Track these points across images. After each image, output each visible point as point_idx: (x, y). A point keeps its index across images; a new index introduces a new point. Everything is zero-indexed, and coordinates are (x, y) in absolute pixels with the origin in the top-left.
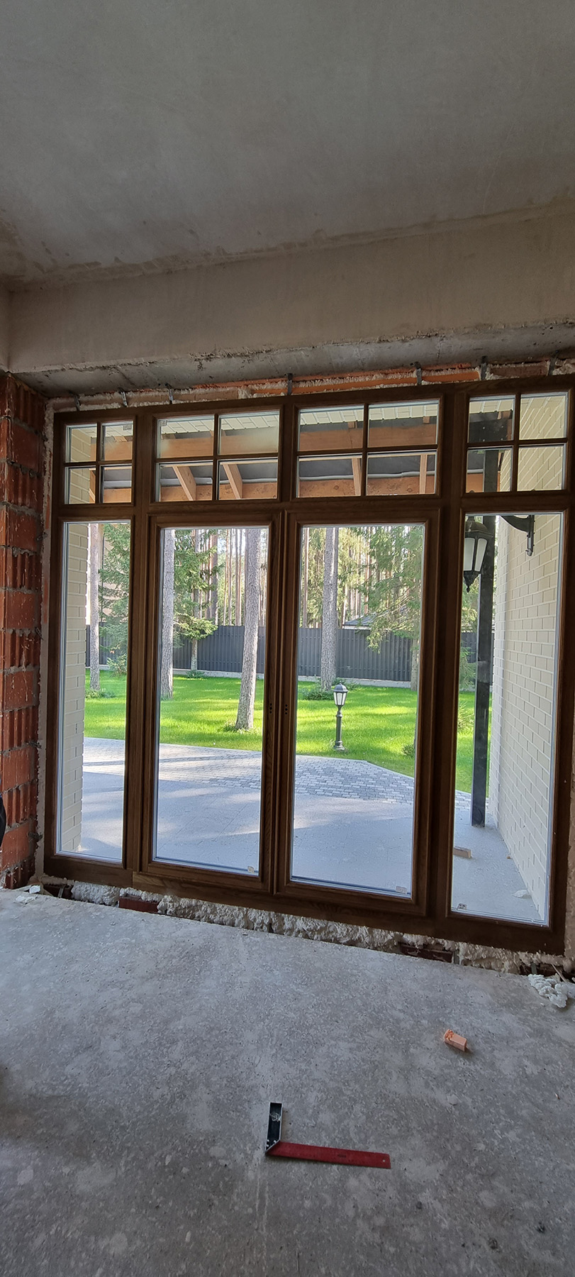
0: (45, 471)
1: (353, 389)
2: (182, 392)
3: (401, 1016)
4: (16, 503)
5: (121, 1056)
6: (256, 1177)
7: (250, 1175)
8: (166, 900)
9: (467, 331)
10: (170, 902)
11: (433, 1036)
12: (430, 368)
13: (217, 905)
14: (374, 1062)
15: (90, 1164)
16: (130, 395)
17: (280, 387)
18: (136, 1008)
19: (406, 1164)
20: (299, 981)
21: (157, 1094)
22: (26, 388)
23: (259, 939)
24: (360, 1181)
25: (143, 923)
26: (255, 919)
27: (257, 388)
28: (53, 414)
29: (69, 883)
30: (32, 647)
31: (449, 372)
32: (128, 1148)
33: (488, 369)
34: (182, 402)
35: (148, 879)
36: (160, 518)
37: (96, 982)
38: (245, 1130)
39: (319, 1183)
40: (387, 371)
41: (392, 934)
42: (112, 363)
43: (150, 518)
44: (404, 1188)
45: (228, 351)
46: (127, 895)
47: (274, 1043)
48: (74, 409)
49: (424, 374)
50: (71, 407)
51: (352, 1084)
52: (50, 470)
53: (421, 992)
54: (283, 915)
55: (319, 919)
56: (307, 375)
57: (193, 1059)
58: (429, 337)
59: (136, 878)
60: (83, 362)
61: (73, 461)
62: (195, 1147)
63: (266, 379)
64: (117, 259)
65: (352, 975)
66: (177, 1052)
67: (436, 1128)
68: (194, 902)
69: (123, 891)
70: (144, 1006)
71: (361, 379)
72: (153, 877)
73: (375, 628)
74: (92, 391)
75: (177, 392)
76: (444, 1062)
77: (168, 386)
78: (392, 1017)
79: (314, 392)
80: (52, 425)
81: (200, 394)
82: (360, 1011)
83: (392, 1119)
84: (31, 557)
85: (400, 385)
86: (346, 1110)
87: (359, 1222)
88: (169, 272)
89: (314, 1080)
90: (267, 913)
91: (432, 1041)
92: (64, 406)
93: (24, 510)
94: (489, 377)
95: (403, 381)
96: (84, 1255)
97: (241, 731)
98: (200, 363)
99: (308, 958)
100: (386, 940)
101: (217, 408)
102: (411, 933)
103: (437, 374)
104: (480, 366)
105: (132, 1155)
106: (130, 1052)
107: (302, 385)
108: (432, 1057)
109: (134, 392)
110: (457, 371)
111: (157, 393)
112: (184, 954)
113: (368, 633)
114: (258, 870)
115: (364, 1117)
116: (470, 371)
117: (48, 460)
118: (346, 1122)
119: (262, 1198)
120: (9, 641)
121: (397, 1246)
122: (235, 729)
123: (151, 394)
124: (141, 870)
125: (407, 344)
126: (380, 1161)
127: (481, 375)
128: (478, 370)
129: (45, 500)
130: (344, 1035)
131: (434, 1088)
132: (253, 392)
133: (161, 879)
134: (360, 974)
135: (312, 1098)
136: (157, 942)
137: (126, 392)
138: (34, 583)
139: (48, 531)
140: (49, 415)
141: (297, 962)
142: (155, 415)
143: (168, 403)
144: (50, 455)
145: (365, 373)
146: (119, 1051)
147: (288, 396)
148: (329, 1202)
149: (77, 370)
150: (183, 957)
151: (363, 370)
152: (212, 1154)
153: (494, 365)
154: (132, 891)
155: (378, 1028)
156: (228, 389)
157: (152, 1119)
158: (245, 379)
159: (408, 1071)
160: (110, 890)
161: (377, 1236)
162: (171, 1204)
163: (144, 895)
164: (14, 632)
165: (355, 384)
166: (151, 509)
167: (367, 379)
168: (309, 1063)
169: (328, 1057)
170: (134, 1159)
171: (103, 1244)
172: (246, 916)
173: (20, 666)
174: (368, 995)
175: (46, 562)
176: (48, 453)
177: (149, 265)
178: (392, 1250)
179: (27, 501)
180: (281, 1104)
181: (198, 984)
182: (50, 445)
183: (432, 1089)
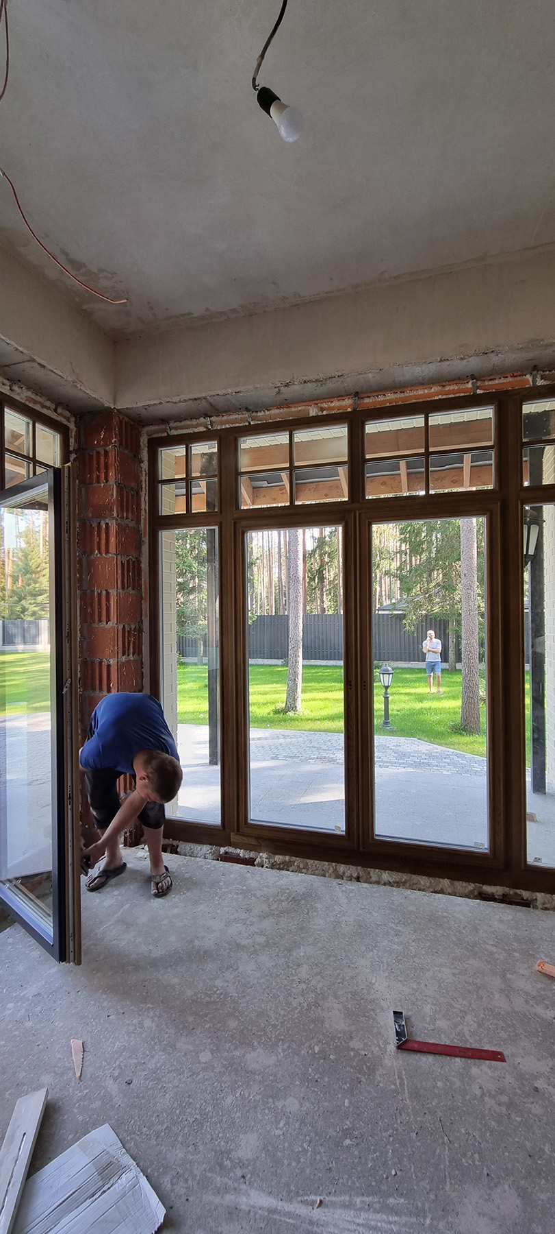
0: (142, 488)
1: (414, 401)
2: (259, 414)
3: (494, 949)
4: (122, 518)
5: (258, 974)
6: (393, 1063)
7: (387, 1062)
8: (263, 856)
9: (520, 346)
10: (267, 858)
11: (526, 965)
12: (484, 379)
13: (308, 861)
14: (476, 984)
15: (254, 1049)
16: (214, 419)
17: (347, 404)
18: (261, 939)
19: (518, 1060)
20: (396, 921)
21: (295, 1003)
22: (127, 420)
23: (353, 888)
24: (482, 1071)
25: (248, 874)
26: (344, 873)
27: (326, 406)
28: (147, 439)
29: (175, 843)
30: (137, 639)
31: (502, 381)
32: (282, 1040)
33: (538, 376)
34: (259, 422)
35: (244, 838)
36: (244, 523)
37: (222, 920)
38: (375, 1030)
39: (447, 1070)
40: (444, 384)
41: (473, 885)
42: (204, 395)
43: (235, 523)
44: (520, 1076)
45: (304, 378)
46: (226, 853)
47: (385, 967)
48: (165, 434)
49: (479, 384)
50: (163, 432)
51: (460, 1000)
52: (146, 487)
53: (510, 931)
54: (369, 869)
55: (404, 872)
56: (372, 392)
57: (319, 977)
58: (486, 353)
59: (234, 838)
60: (179, 396)
61: (164, 478)
62: (336, 1041)
63: (334, 398)
64: (207, 309)
65: (444, 917)
66: (304, 972)
67: (540, 1034)
68: (287, 858)
69: (222, 850)
70: (267, 938)
71: (420, 392)
72: (249, 836)
73: (410, 612)
74: (180, 418)
75: (254, 414)
76: (539, 986)
77: (247, 410)
78: (486, 950)
79: (378, 406)
80: (146, 449)
81: (276, 414)
82: (456, 945)
83: (500, 1027)
84: (133, 562)
85: (457, 395)
86: (459, 1019)
87: (486, 1099)
88: (250, 315)
89: (426, 996)
90: (354, 868)
91: (526, 969)
92: (157, 432)
93: (128, 523)
94: (540, 382)
95: (459, 391)
96: (267, 1111)
97: (291, 714)
98: (279, 390)
99: (401, 903)
100: (467, 891)
101: (291, 425)
102: (490, 884)
103: (490, 383)
104: (531, 373)
105: (287, 1045)
106: (265, 971)
107: (367, 400)
108: (528, 982)
109: (216, 416)
110: (510, 379)
111: (237, 416)
112: (290, 899)
113: (404, 616)
114: (344, 829)
115: (476, 1024)
116: (521, 378)
117: (144, 479)
118: (460, 1028)
119: (400, 1077)
120: (120, 634)
121: (522, 1116)
122: (285, 711)
123: (231, 417)
124: (238, 830)
125: (465, 361)
126: (496, 1056)
127: (533, 382)
128: (528, 377)
129: (143, 513)
130: (446, 963)
131: (534, 1005)
132: (322, 409)
133: (256, 838)
134: (450, 916)
135: (427, 1009)
136: (265, 889)
137: (210, 417)
138: (136, 585)
139: (146, 540)
140: (144, 440)
141: (392, 906)
142: (236, 435)
143: (247, 424)
144: (146, 474)
145: (425, 387)
146: (255, 971)
147: (355, 411)
148: (458, 1084)
149: (172, 402)
150: (291, 901)
151: (422, 384)
152: (352, 1047)
153: (544, 372)
154: (231, 850)
155: (475, 958)
156: (300, 408)
157: (297, 1021)
158: (315, 399)
159: (508, 991)
160: (211, 849)
161: (504, 1109)
162: (327, 1079)
163: (242, 853)
164: (124, 626)
165: (415, 397)
166: (235, 516)
167: (426, 391)
168: (419, 984)
169: (435, 979)
170: (289, 1047)
171: (280, 1104)
172: (335, 870)
173: (128, 655)
174: (460, 932)
175: (145, 565)
176: (144, 473)
177: (234, 311)
178: (518, 1119)
179: (130, 515)
180: (402, 1013)
181: (309, 922)
182: (145, 465)
183: (533, 1006)
